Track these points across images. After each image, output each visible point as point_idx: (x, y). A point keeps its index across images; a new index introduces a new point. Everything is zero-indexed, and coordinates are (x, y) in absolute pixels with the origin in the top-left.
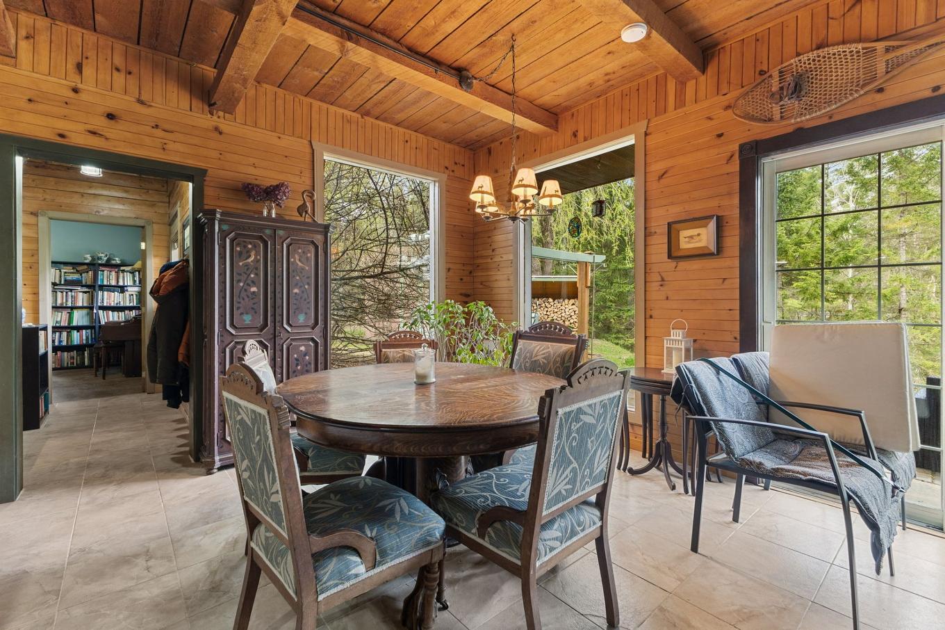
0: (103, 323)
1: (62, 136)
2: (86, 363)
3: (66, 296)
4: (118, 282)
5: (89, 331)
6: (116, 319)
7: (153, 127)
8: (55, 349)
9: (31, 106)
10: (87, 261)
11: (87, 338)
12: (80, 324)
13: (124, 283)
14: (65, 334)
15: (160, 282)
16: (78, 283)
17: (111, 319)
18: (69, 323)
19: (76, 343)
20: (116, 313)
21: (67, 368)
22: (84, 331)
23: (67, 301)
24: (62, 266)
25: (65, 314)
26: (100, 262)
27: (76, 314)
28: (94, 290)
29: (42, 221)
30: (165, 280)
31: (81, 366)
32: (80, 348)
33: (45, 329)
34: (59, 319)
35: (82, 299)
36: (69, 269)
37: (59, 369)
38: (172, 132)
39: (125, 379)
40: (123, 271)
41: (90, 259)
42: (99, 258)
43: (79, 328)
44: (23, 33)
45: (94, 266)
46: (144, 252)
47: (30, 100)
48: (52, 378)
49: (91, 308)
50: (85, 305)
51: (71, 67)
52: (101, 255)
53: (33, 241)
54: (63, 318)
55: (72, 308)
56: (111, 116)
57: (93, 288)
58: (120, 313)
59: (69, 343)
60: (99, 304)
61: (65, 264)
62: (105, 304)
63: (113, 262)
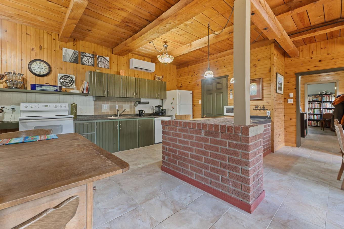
0: (324, 113)
1: (308, 70)
2: (319, 125)
3: (313, 105)
4: (329, 100)
5: (320, 115)
6: (329, 112)
7: (332, 59)
8: (309, 120)
9: (302, 65)
10: (319, 94)
11: (319, 118)
12: (317, 113)
13: (332, 100)
14: (312, 116)
15: (335, 101)
16: (316, 101)
17: (327, 112)
18: (314, 113)
19: (315, 119)
20: (329, 110)
21: (313, 126)
22: (318, 116)
23: (313, 106)
24: (312, 96)
25: (312, 110)
26: (323, 94)
27: (316, 110)
28: (321, 103)
29: (306, 85)
30: (337, 101)
31: (317, 126)
32: (317, 121)
33: (306, 113)
34: (311, 112)
35: (317, 106)
36: (314, 97)
37: (311, 126)
38: (338, 59)
39: (331, 131)
40: (331, 96)
41: (320, 93)
42: (323, 93)
43: (316, 115)
44: (300, 51)
45: (321, 95)
46: (336, 90)
47: (302, 64)
48: (308, 128)
49: (320, 108)
50: (318, 107)
51: (311, 53)
52: (324, 91)
53: (303, 91)
54: (311, 111)
55: (314, 108)
56: (320, 61)
57: (321, 102)
58: (330, 110)
59: (314, 119)
60: (323, 107)
61: (313, 95)
62: (325, 107)
63: (328, 93)
